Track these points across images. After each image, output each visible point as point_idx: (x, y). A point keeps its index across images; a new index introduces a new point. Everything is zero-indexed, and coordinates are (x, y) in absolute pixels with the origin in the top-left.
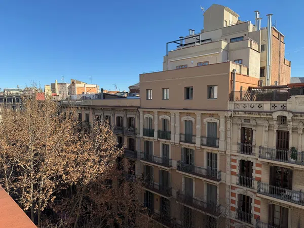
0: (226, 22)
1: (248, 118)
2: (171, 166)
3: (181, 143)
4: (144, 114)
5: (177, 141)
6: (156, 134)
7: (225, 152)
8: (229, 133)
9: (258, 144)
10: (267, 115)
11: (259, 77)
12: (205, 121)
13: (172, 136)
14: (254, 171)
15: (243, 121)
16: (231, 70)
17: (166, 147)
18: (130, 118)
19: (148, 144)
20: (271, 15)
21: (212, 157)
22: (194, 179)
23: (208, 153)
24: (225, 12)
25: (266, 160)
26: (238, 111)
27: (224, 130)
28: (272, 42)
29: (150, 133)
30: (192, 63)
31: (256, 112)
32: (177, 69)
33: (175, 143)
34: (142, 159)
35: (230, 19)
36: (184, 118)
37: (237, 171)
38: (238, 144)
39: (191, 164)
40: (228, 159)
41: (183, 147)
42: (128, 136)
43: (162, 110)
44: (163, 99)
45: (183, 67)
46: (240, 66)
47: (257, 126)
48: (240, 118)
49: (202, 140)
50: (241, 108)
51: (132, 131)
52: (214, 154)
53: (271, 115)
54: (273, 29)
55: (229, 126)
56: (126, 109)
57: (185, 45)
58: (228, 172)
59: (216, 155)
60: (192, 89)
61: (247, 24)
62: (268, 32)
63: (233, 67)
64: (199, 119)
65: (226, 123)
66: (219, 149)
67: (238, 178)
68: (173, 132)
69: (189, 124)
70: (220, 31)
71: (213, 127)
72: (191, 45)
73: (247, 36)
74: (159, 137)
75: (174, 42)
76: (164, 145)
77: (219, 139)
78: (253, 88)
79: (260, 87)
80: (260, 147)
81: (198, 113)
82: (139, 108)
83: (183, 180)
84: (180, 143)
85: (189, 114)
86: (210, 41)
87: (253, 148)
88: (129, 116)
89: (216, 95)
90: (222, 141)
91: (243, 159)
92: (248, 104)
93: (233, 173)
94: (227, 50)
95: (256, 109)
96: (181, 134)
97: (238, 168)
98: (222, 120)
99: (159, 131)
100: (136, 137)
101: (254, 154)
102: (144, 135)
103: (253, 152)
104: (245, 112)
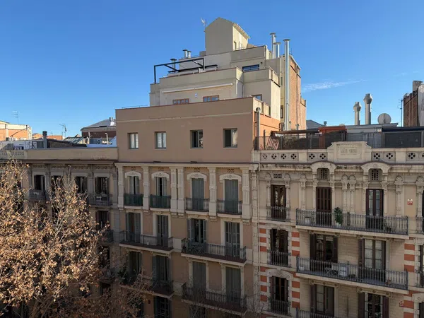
0: (235, 43)
1: (279, 173)
2: (172, 248)
3: (187, 212)
4: (124, 172)
5: (181, 210)
6: (146, 201)
7: (251, 219)
8: (254, 193)
9: (294, 207)
10: (304, 168)
11: (279, 119)
12: (222, 178)
13: (173, 203)
14: (290, 243)
15: (273, 176)
16: (254, 109)
17: (162, 221)
18: (100, 178)
19: (132, 218)
20: (288, 40)
21: (232, 229)
22: (207, 264)
23: (227, 224)
25: (305, 228)
26: (266, 164)
27: (248, 190)
28: (290, 73)
29: (136, 199)
30: (196, 98)
31: (290, 164)
32: (174, 104)
33: (177, 213)
34: (123, 242)
35: (240, 40)
36: (191, 175)
37: (267, 245)
38: (267, 207)
39: (202, 242)
40: (255, 230)
41: (189, 217)
42: (97, 208)
43: (155, 164)
44: (157, 148)
45: (183, 101)
46: (262, 104)
47: (291, 182)
48: (268, 172)
49: (218, 206)
50: (270, 159)
51: (104, 199)
52: (234, 224)
53: (309, 167)
54: (291, 58)
55: (254, 183)
56: (92, 164)
57: (179, 71)
58: (256, 248)
59: (238, 224)
60: (201, 133)
61: (263, 48)
62: (285, 61)
63: (256, 104)
64: (213, 175)
65: (250, 180)
66: (243, 217)
67: (269, 254)
68: (174, 197)
69: (198, 184)
70: (228, 57)
71: (232, 186)
72: (194, 71)
73: (264, 64)
74: (151, 205)
75: (166, 65)
76: (159, 217)
77: (241, 202)
80: (297, 210)
81: (212, 169)
82: (117, 161)
83: (190, 267)
84: (185, 213)
85: (197, 169)
86: (215, 68)
87: (287, 213)
88: (96, 175)
89: (234, 142)
90: (246, 205)
91: (275, 227)
92: (278, 154)
93: (262, 249)
94: (242, 81)
95: (289, 159)
96: (187, 199)
97: (268, 241)
98: (246, 176)
99: (151, 197)
100: (111, 209)
101: (289, 220)
102: (125, 204)
103: (287, 217)
104: (276, 164)
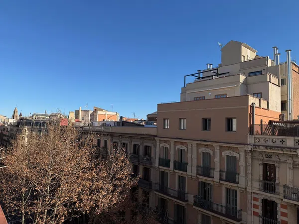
0: (244, 57)
1: (270, 154)
2: (187, 201)
3: (198, 176)
4: (160, 143)
5: (194, 174)
6: (172, 164)
7: (246, 188)
8: (249, 168)
9: (282, 183)
10: (291, 151)
11: (280, 111)
12: (224, 154)
13: (189, 168)
14: (279, 213)
15: (264, 156)
16: (250, 104)
17: (182, 180)
18: (147, 146)
19: (163, 175)
20: (290, 50)
21: (231, 194)
22: (211, 217)
23: (227, 189)
24: (243, 48)
25: (292, 202)
26: (259, 146)
27: (244, 165)
28: (292, 76)
29: (165, 162)
30: (210, 95)
31: (278, 147)
32: (195, 100)
33: (192, 176)
34: (157, 191)
35: (248, 54)
36: (201, 150)
37: (259, 211)
38: (260, 181)
39: (209, 200)
40: (249, 197)
41: (200, 180)
42: (143, 165)
43: (179, 140)
44: (180, 129)
45: (201, 98)
46: (260, 100)
47: (279, 162)
48: (261, 153)
49: (220, 175)
50: (262, 142)
51: (148, 159)
52: (233, 190)
53: (295, 152)
54: (293, 63)
55: (249, 160)
56: (143, 137)
57: (202, 78)
58: (249, 212)
59: (236, 191)
60: (210, 120)
61: (266, 59)
62: (287, 67)
63: (252, 100)
64: (217, 151)
65: (246, 158)
66: (239, 185)
67: (261, 219)
68: (189, 164)
69: (207, 157)
70: (238, 66)
71: (232, 161)
72: (209, 78)
73: (265, 70)
74: (175, 168)
75: (192, 75)
76: (180, 177)
77: (238, 174)
78: (274, 122)
79: (281, 121)
80: (285, 186)
81: (217, 146)
82: (156, 136)
83: (200, 217)
84: (197, 177)
85: (206, 146)
86: (228, 75)
87: (277, 187)
88: (145, 144)
89: (235, 128)
90: (242, 176)
91: (266, 198)
92: (269, 138)
93: (255, 214)
94: (246, 83)
95: (278, 144)
96: (198, 166)
97: (260, 208)
98: (242, 154)
99: (175, 162)
100: (151, 167)
101: (278, 194)
102: (159, 165)
103: (277, 190)
104: (266, 147)
